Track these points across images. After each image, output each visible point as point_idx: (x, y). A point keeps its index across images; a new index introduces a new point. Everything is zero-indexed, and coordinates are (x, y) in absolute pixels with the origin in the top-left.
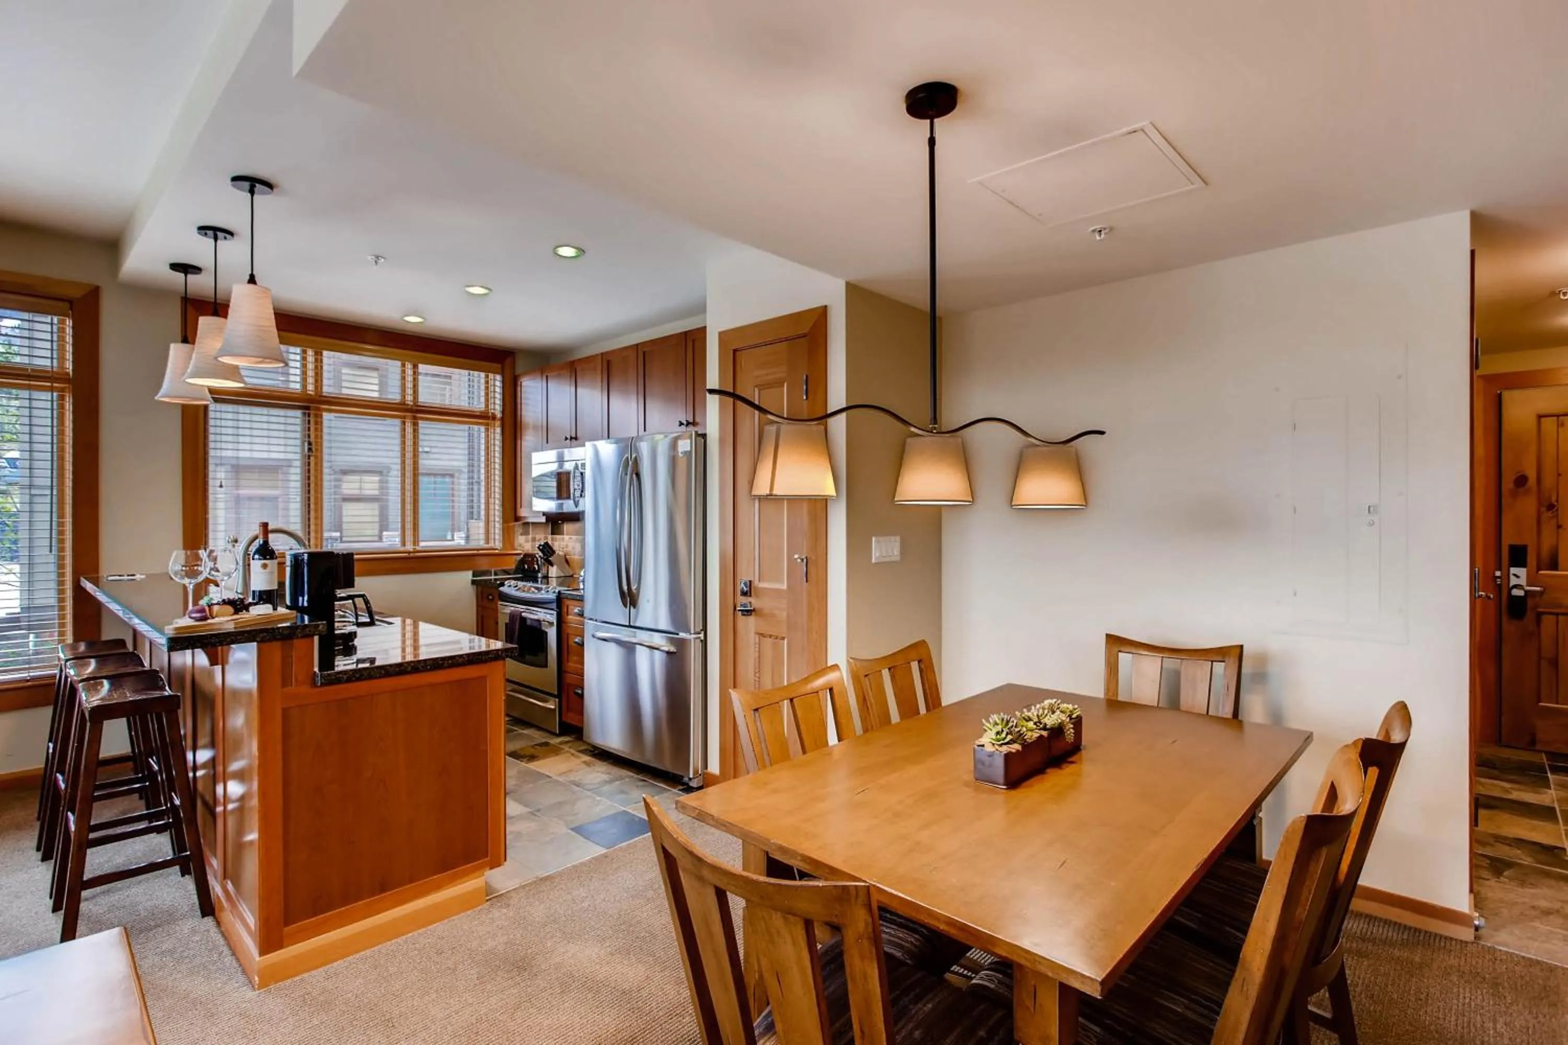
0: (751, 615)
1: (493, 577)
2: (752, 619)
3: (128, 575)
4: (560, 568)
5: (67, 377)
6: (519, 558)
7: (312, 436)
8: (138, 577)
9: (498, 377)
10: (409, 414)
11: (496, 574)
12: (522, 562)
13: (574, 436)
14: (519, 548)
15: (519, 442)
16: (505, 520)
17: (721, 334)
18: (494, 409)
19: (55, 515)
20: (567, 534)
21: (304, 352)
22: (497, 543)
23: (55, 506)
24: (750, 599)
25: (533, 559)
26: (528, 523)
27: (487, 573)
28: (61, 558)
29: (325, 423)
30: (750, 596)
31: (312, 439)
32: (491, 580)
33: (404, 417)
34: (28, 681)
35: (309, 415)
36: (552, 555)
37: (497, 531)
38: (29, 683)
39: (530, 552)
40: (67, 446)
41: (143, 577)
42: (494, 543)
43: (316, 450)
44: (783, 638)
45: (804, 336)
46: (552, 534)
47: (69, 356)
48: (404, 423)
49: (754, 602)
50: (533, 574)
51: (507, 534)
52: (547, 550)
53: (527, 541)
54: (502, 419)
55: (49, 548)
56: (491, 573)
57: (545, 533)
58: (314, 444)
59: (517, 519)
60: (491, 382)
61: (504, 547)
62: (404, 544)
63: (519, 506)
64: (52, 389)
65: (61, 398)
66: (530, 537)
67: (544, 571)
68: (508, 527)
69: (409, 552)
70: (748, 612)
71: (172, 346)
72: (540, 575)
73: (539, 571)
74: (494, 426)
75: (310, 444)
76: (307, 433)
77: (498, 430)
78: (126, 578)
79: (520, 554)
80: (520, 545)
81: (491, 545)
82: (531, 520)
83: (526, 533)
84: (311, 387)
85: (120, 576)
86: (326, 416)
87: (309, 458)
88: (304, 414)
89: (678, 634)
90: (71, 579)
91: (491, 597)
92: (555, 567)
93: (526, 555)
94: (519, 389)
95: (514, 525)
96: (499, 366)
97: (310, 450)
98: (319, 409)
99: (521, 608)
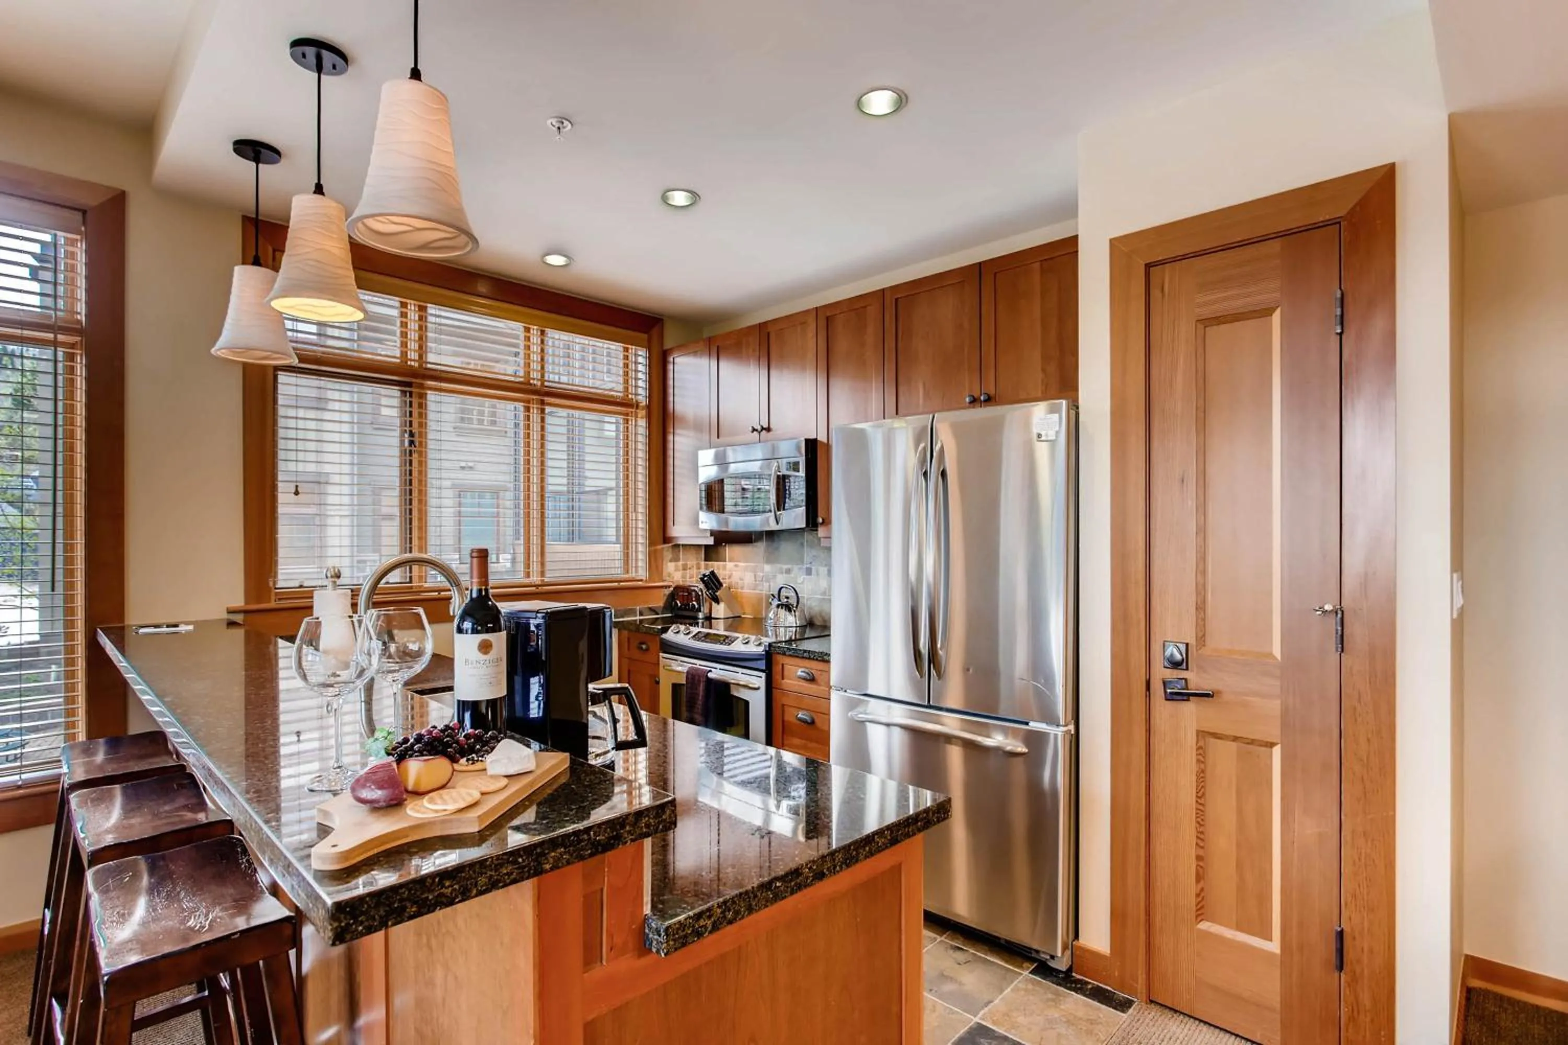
0: (1188, 700)
1: (638, 618)
2: (1189, 708)
3: (168, 626)
4: (729, 606)
5: (79, 327)
6: (667, 592)
7: (415, 424)
8: (183, 628)
9: (642, 352)
10: (535, 397)
11: (641, 614)
12: (672, 596)
13: (766, 426)
14: (668, 578)
15: (670, 437)
16: (652, 542)
17: (1115, 243)
18: (636, 394)
19: (60, 534)
20: (730, 561)
21: (403, 305)
22: (640, 571)
23: (60, 520)
24: (1184, 674)
25: (690, 594)
26: (677, 546)
27: (631, 612)
28: (69, 599)
29: (431, 406)
30: (1187, 669)
31: (415, 429)
32: (636, 621)
33: (528, 402)
34: (19, 787)
35: (411, 394)
36: (718, 589)
37: (640, 556)
38: (21, 791)
39: (681, 583)
40: (79, 430)
41: (191, 627)
42: (636, 571)
43: (421, 443)
44: (1272, 745)
45: (1337, 222)
46: (706, 560)
47: (81, 294)
48: (527, 409)
49: (1195, 679)
50: (691, 614)
51: (654, 562)
52: (712, 582)
53: (677, 570)
54: (649, 407)
55: (49, 584)
56: (636, 612)
57: (697, 559)
58: (417, 435)
59: (666, 539)
60: (632, 358)
61: (651, 579)
62: (528, 575)
63: (670, 523)
64: (55, 344)
65: (71, 357)
66: (680, 563)
67: (705, 609)
68: (655, 551)
69: (537, 586)
70: (1180, 696)
71: (237, 269)
72: (701, 615)
73: (699, 610)
74: (636, 417)
75: (412, 434)
76: (408, 419)
77: (642, 423)
78: (165, 629)
79: (669, 587)
80: (669, 575)
81: (632, 574)
82: (681, 542)
83: (676, 559)
84: (413, 355)
85: (156, 626)
86: (431, 396)
87: (411, 455)
88: (404, 393)
89: (1027, 724)
90: (84, 629)
91: (644, 647)
92: (722, 605)
93: (678, 588)
94: (671, 367)
95: (663, 548)
96: (645, 336)
97: (412, 443)
98: (422, 386)
99: (699, 664)
